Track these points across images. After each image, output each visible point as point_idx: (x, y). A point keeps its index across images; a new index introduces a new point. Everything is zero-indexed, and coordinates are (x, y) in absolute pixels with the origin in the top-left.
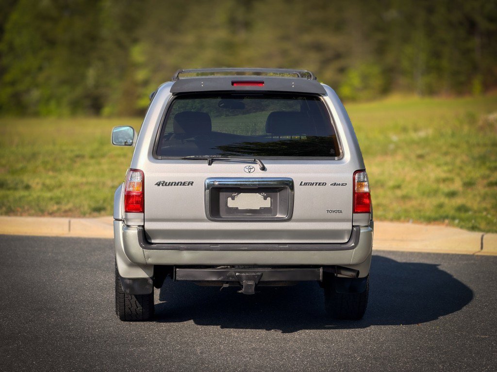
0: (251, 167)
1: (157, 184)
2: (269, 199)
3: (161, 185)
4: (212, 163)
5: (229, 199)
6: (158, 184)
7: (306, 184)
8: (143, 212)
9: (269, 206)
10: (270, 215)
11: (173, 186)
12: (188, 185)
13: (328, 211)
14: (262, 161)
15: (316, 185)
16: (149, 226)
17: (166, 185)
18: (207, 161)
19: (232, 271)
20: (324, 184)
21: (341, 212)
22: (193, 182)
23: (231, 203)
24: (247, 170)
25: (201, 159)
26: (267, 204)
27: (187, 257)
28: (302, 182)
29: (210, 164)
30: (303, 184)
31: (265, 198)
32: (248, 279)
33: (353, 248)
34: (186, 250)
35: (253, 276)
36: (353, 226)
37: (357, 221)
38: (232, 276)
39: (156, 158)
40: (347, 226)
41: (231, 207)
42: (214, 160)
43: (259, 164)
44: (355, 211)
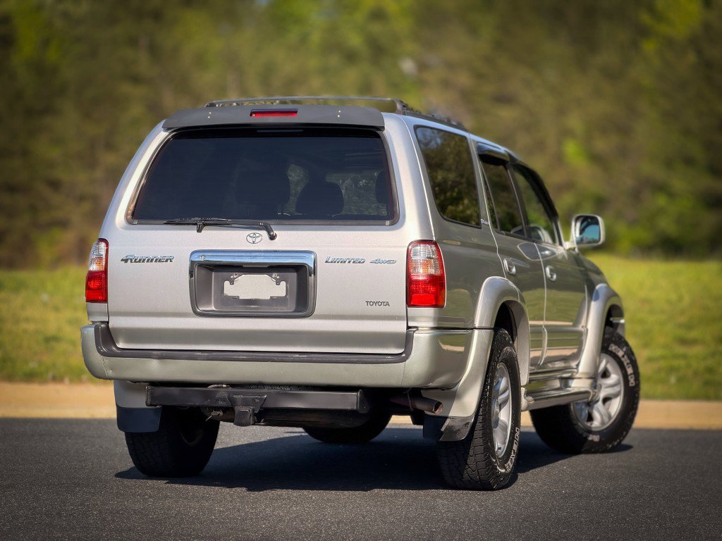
0: (258, 235)
2: (283, 284)
3: (129, 261)
4: (202, 229)
5: (227, 283)
6: (126, 261)
7: (334, 261)
9: (283, 294)
10: (285, 308)
11: (145, 263)
12: (167, 261)
13: (367, 302)
14: (273, 227)
15: (349, 262)
16: (115, 322)
17: (135, 262)
18: (196, 226)
19: (222, 392)
20: (361, 261)
21: (388, 304)
22: (172, 258)
23: (229, 290)
24: (250, 240)
25: (189, 224)
28: (329, 258)
29: (199, 231)
30: (330, 261)
31: (278, 283)
32: (246, 403)
33: (404, 360)
34: (160, 358)
35: (254, 400)
36: (408, 327)
37: (414, 319)
38: (224, 400)
39: (129, 222)
40: (400, 327)
41: (230, 295)
42: (205, 225)
43: (269, 230)
44: (410, 302)
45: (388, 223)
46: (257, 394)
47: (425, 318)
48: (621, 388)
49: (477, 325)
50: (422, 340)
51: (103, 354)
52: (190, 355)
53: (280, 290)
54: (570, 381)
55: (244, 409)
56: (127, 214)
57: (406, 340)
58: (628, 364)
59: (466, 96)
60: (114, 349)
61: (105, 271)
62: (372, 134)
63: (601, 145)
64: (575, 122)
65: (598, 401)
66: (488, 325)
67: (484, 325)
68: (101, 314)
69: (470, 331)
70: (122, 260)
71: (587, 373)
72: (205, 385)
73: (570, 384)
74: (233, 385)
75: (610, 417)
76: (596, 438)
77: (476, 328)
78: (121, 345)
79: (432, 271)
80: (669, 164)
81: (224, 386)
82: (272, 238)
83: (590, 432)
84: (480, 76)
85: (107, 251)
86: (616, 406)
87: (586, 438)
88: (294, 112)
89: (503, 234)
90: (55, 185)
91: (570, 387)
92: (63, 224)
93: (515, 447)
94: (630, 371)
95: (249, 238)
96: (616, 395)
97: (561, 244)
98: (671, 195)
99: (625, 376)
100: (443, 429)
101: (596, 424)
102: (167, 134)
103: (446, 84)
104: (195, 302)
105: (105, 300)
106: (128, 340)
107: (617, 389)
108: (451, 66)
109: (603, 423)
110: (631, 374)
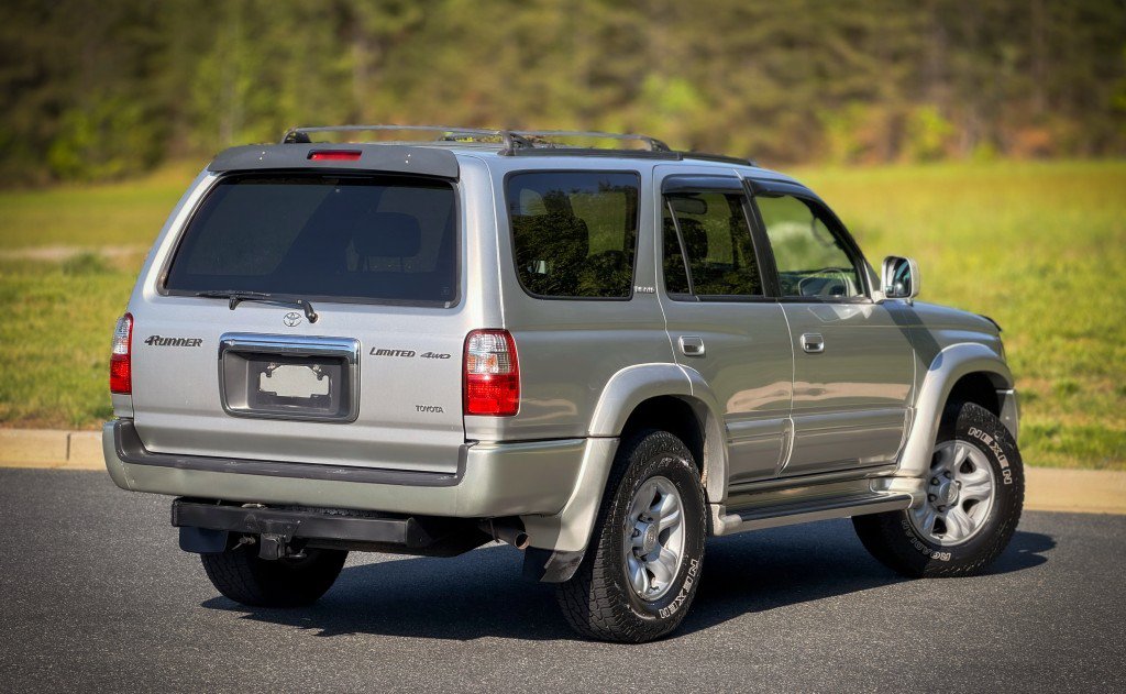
0: (296, 316)
2: (326, 378)
3: (155, 343)
4: (236, 305)
5: (263, 375)
6: (150, 343)
7: (380, 352)
9: (325, 392)
10: (329, 410)
11: (171, 346)
12: (194, 344)
13: (418, 406)
15: (397, 355)
16: (142, 420)
17: (160, 343)
18: (228, 301)
19: (251, 513)
20: (411, 354)
21: (441, 410)
22: (201, 341)
23: (266, 384)
25: (221, 298)
28: (373, 349)
29: (232, 307)
30: (375, 352)
31: (320, 378)
32: (276, 530)
33: (456, 483)
34: (185, 467)
35: (285, 526)
36: (466, 441)
37: (473, 430)
38: (252, 523)
39: (161, 293)
40: (456, 440)
41: (266, 390)
42: (241, 300)
43: (308, 310)
44: (467, 409)
45: (448, 304)
46: (288, 518)
47: (488, 429)
48: (991, 486)
49: (592, 432)
50: (482, 458)
51: (124, 459)
52: (218, 465)
53: (322, 387)
54: (887, 481)
55: (273, 538)
56: (158, 282)
57: (461, 456)
58: (1000, 454)
60: (142, 452)
61: (128, 356)
62: (444, 185)
65: (954, 505)
66: (610, 433)
67: (601, 433)
68: (126, 407)
69: (581, 441)
70: (146, 342)
71: (914, 471)
72: (239, 503)
73: (887, 485)
74: (269, 505)
75: (972, 527)
76: (945, 557)
77: (590, 437)
78: (150, 448)
79: (496, 370)
81: (259, 505)
82: (313, 320)
83: (938, 547)
85: (131, 326)
86: (983, 514)
87: (929, 557)
88: (356, 154)
89: (696, 301)
91: (886, 489)
93: (687, 585)
94: (1004, 463)
95: (287, 320)
96: (985, 497)
97: (868, 295)
99: (997, 470)
100: (546, 566)
101: (950, 538)
102: (214, 178)
104: (225, 397)
105: (129, 392)
106: (159, 443)
107: (985, 488)
109: (960, 535)
110: (1006, 468)
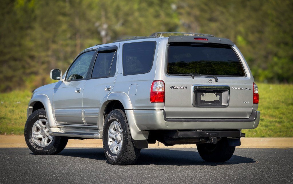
0: (211, 80)
1: (171, 88)
2: (218, 96)
5: (201, 96)
8: (164, 102)
10: (219, 104)
11: (178, 89)
13: (243, 102)
14: (217, 77)
15: (239, 89)
17: (175, 88)
19: (205, 132)
20: (242, 89)
21: (248, 103)
22: (187, 87)
26: (217, 98)
27: (185, 125)
28: (233, 88)
29: (193, 78)
31: (217, 96)
33: (255, 120)
34: (185, 121)
36: (253, 110)
38: (206, 135)
39: (168, 75)
41: (202, 100)
45: (244, 76)
51: (166, 120)
55: (215, 138)
59: (197, 19)
63: (251, 38)
64: (241, 28)
80: (278, 45)
81: (202, 130)
84: (202, 10)
90: (32, 57)
92: (36, 73)
95: (209, 81)
98: (279, 58)
103: (189, 14)
108: (191, 7)
